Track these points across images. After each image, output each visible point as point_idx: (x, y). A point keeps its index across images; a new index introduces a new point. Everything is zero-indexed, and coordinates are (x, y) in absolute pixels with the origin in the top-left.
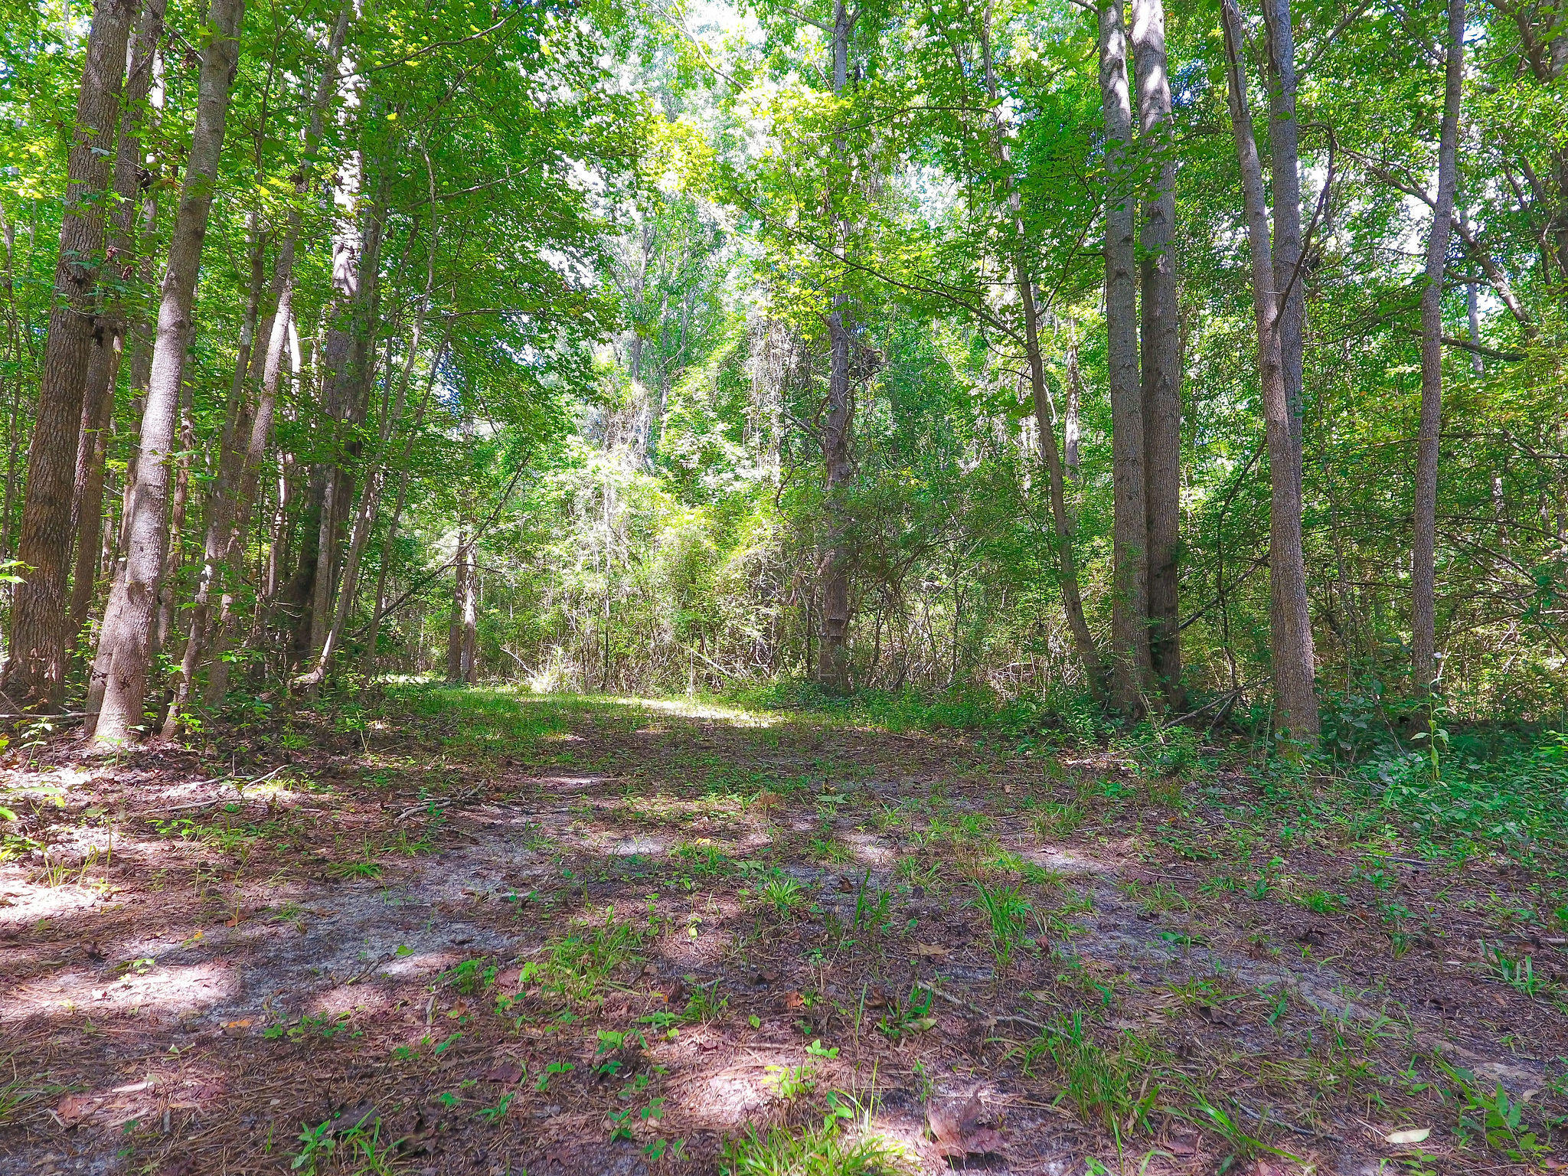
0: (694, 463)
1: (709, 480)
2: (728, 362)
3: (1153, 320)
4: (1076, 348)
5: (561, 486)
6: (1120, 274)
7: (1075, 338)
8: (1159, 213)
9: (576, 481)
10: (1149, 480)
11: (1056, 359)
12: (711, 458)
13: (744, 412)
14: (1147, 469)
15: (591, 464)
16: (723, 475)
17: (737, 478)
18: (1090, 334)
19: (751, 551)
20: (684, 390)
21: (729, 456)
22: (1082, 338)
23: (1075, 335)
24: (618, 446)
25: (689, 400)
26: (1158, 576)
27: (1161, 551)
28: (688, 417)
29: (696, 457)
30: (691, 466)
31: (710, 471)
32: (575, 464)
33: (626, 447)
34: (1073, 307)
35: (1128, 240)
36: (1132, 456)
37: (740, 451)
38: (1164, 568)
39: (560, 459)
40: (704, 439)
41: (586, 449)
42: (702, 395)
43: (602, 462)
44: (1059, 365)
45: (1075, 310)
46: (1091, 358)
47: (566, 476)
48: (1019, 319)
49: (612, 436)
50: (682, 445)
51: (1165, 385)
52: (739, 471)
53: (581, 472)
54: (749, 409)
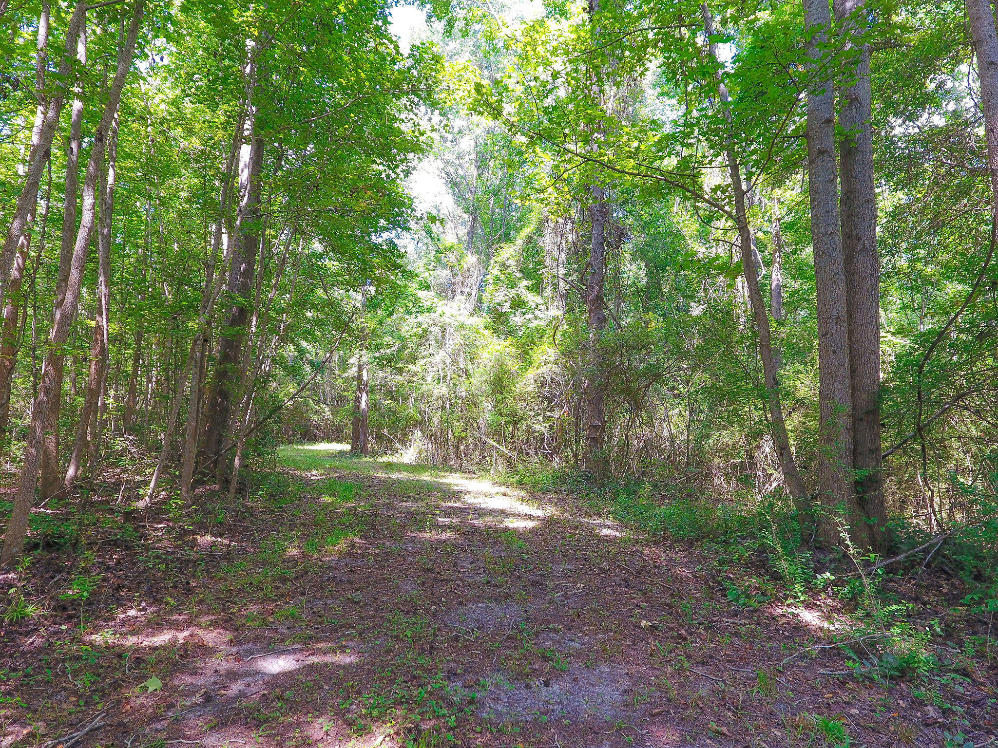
0: (506, 308)
1: (517, 320)
2: (530, 239)
3: (851, 192)
4: (779, 220)
5: (419, 325)
6: (821, 152)
7: (778, 213)
8: (856, 99)
9: (429, 321)
10: (851, 333)
11: (764, 229)
12: (518, 304)
13: (540, 272)
14: (850, 325)
15: (439, 310)
16: (526, 316)
17: (536, 318)
18: (790, 210)
19: (539, 371)
20: (499, 259)
21: (531, 303)
22: (784, 213)
23: (777, 211)
24: (458, 297)
25: (504, 266)
26: (861, 420)
27: (863, 397)
28: (502, 277)
29: (508, 304)
30: (504, 310)
31: (517, 314)
32: (429, 310)
33: (463, 297)
34: (777, 190)
35: (829, 121)
36: (835, 314)
37: (538, 299)
38: (867, 413)
39: (419, 307)
40: (513, 292)
41: (436, 300)
42: (512, 262)
43: (445, 309)
44: (766, 233)
45: (777, 192)
46: (791, 226)
47: (422, 318)
48: (730, 197)
49: (454, 291)
50: (499, 296)
51: (864, 249)
52: (537, 312)
53: (433, 315)
54: (544, 271)
